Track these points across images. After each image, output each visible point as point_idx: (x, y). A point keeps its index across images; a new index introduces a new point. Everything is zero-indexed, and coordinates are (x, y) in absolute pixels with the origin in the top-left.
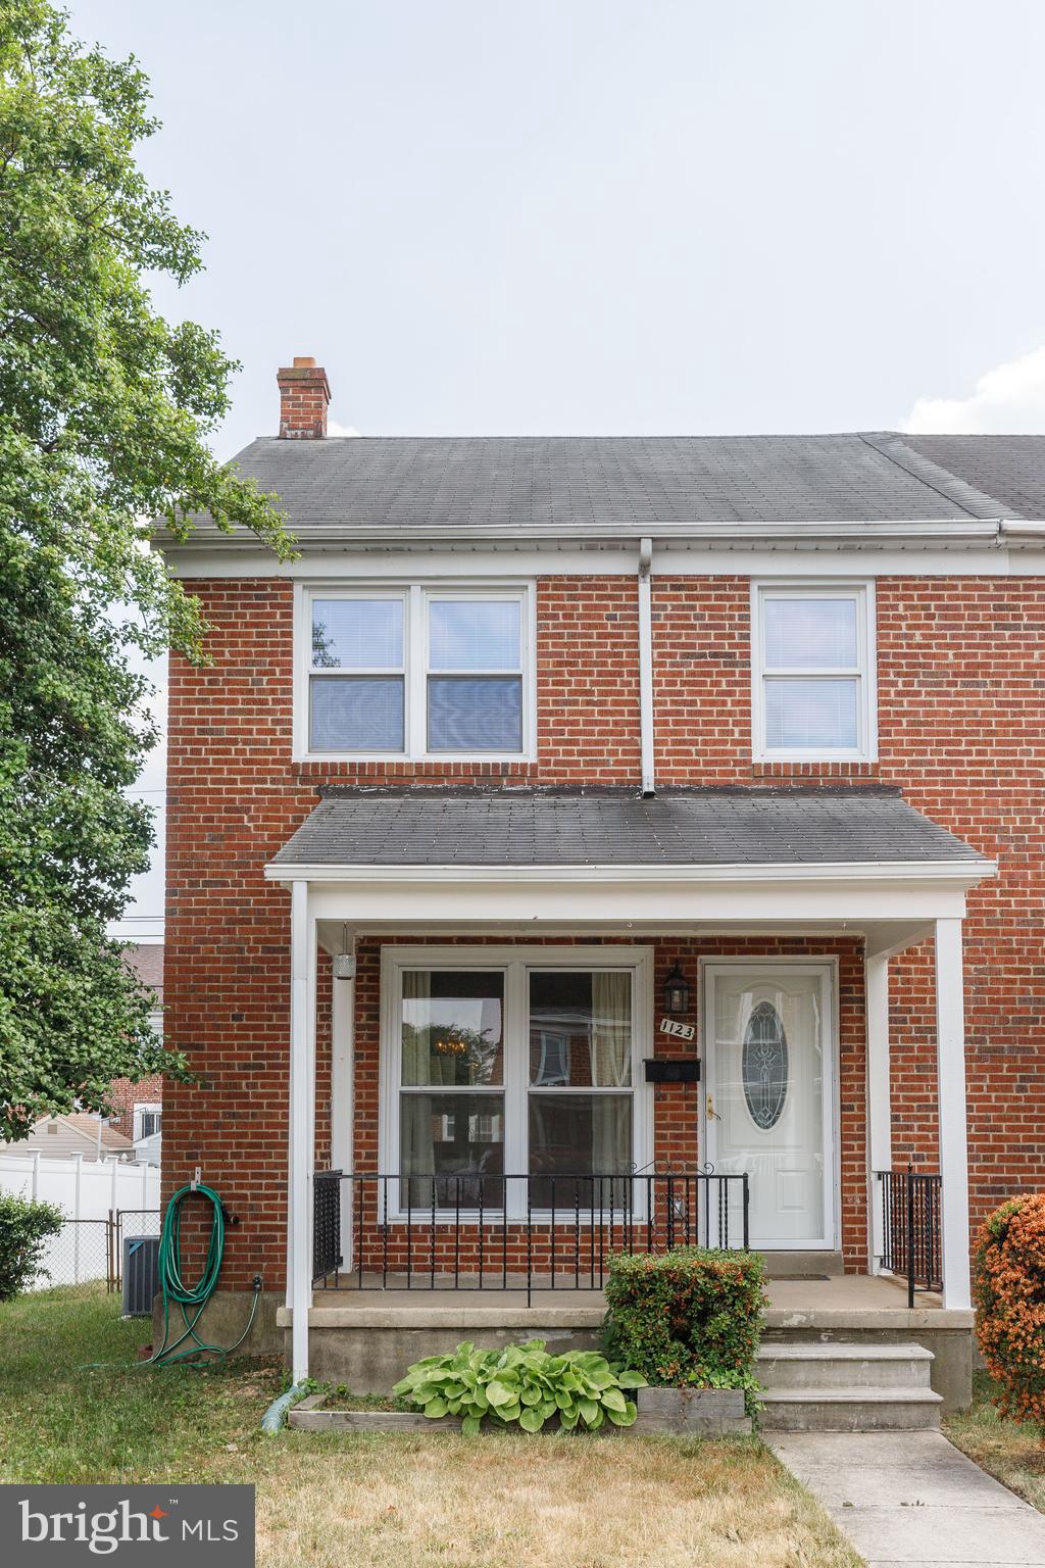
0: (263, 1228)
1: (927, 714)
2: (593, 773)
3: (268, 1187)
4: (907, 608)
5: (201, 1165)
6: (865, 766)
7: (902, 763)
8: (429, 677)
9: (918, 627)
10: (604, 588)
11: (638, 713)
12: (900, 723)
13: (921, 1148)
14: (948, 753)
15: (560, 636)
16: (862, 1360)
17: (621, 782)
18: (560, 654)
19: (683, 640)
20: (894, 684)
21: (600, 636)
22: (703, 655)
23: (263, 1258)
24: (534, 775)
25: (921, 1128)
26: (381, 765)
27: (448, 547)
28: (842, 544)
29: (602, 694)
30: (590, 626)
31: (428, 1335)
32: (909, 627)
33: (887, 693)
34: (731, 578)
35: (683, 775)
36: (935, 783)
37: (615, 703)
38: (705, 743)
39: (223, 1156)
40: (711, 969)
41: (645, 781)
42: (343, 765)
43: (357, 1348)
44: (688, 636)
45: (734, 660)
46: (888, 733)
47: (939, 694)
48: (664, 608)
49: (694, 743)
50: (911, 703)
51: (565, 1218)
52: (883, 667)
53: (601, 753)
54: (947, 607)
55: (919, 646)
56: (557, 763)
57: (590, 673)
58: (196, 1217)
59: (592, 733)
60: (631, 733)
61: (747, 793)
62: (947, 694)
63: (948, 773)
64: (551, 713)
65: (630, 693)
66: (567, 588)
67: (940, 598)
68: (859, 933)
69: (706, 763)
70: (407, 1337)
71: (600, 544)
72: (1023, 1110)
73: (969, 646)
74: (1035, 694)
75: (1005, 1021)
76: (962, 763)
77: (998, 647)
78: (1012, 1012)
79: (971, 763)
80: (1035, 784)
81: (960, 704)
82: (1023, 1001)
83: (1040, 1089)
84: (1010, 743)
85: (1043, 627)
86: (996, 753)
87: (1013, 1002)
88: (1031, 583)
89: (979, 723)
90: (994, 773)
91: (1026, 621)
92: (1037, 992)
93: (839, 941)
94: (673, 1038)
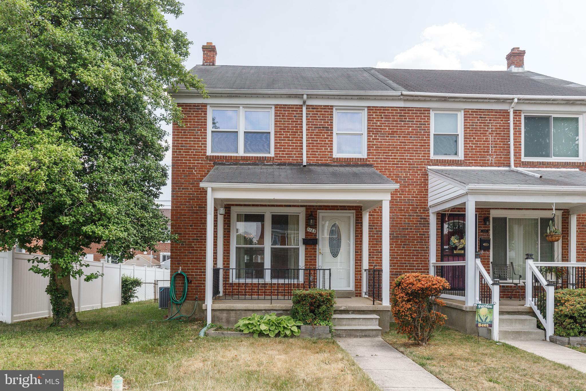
0: (198, 283)
1: (380, 145)
2: (290, 160)
3: (200, 272)
4: (376, 115)
5: (181, 266)
6: (363, 159)
7: (373, 158)
8: (245, 132)
9: (379, 121)
10: (293, 108)
11: (302, 143)
12: (373, 147)
13: (376, 263)
14: (386, 156)
15: (281, 121)
17: (297, 162)
18: (281, 127)
20: (372, 136)
21: (292, 122)
22: (320, 128)
23: (198, 292)
24: (273, 160)
25: (376, 258)
26: (231, 156)
27: (250, 95)
28: (359, 97)
29: (292, 137)
30: (289, 119)
31: (244, 312)
32: (376, 121)
33: (370, 139)
34: (328, 106)
35: (314, 161)
36: (382, 164)
37: (296, 140)
38: (320, 152)
39: (187, 264)
40: (321, 214)
41: (304, 162)
42: (221, 156)
43: (224, 315)
44: (316, 122)
45: (329, 129)
46: (370, 150)
47: (384, 139)
48: (310, 114)
49: (317, 152)
50: (376, 142)
51: (281, 281)
52: (369, 132)
53: (292, 154)
54: (386, 115)
55: (379, 126)
56: (280, 157)
57: (289, 132)
58: (179, 280)
59: (289, 149)
60: (300, 149)
61: (331, 166)
62: (386, 139)
63: (386, 161)
64: (278, 143)
65: (300, 138)
66: (283, 108)
67: (385, 113)
68: (361, 205)
69: (321, 157)
70: (238, 312)
71: (292, 96)
72: (404, 253)
73: (392, 126)
74: (410, 140)
75: (399, 229)
76: (389, 158)
77: (400, 127)
78: (401, 226)
79: (392, 159)
80: (409, 164)
81: (389, 142)
82: (404, 224)
83: (408, 247)
84: (402, 153)
85: (412, 121)
86: (399, 156)
87: (402, 224)
88: (410, 109)
89: (394, 148)
90: (398, 161)
91: (408, 120)
92: (408, 221)
93: (356, 207)
94: (310, 233)
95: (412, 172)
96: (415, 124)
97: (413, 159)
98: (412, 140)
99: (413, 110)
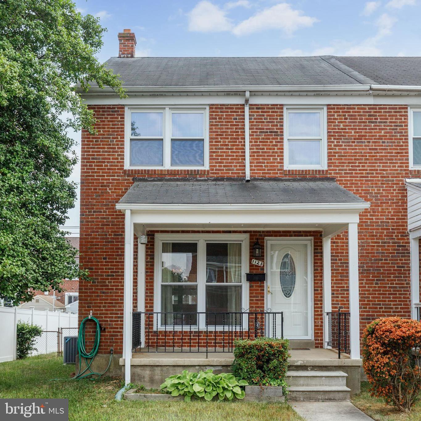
0: (114, 332)
1: (345, 153)
2: (229, 173)
3: (115, 317)
4: (338, 116)
5: (92, 310)
6: (323, 171)
7: (336, 170)
8: (172, 140)
9: (342, 122)
10: (233, 108)
11: (244, 152)
12: (335, 156)
13: (342, 304)
14: (352, 166)
15: (217, 125)
17: (238, 176)
18: (217, 132)
19: (260, 127)
20: (333, 142)
21: (231, 125)
22: (267, 132)
23: (114, 342)
24: (208, 174)
25: (342, 297)
26: (155, 170)
27: (178, 94)
28: (316, 93)
29: (232, 145)
30: (228, 122)
31: (172, 368)
32: (339, 122)
33: (331, 146)
34: (277, 105)
35: (259, 174)
36: (347, 177)
37: (237, 149)
38: (268, 163)
39: (100, 307)
40: (269, 242)
41: (247, 176)
42: (142, 170)
43: (147, 373)
44: (262, 125)
45: (278, 134)
46: (331, 159)
47: (349, 146)
48: (253, 115)
49: (264, 163)
50: (339, 149)
51: (219, 328)
52: (329, 136)
53: (231, 166)
54: (352, 115)
55: (342, 129)
56: (216, 170)
57: (228, 138)
58: (90, 328)
59: (228, 159)
60: (242, 159)
61: (282, 180)
62: (352, 146)
63: (352, 173)
64: (214, 152)
65: (242, 145)
66: (220, 108)
67: (349, 112)
68: (321, 229)
69: (268, 170)
70: (165, 369)
71: (231, 93)
72: (377, 291)
73: (359, 129)
74: (382, 146)
75: (371, 260)
76: (356, 170)
77: (369, 129)
78: (374, 256)
79: (360, 170)
80: (382, 177)
81: (356, 149)
82: (377, 253)
83: (383, 284)
84: (373, 163)
85: (385, 122)
86: (368, 166)
87: (374, 253)
88: (382, 107)
89: (363, 156)
90: (368, 173)
91: (379, 120)
92: (382, 250)
93: (314, 232)
94: (256, 266)
95: (386, 187)
96: (388, 126)
97: (386, 170)
98: (385, 146)
99: (386, 108)
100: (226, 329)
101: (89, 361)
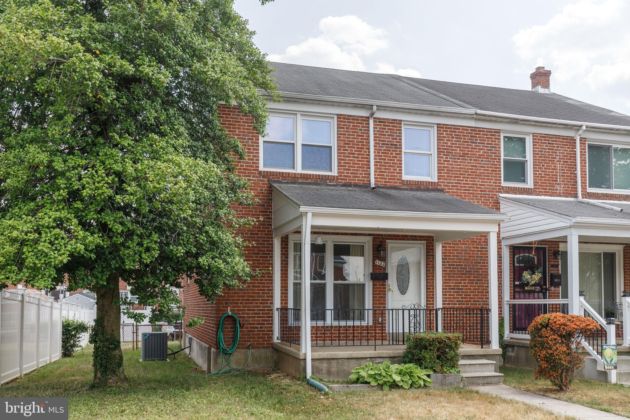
0: (251, 328)
1: (452, 168)
2: (355, 180)
3: (252, 314)
4: (446, 134)
5: (230, 306)
6: (435, 183)
7: (445, 182)
8: (303, 145)
9: (449, 140)
10: (358, 120)
11: (369, 162)
12: (444, 170)
13: (449, 301)
14: (457, 180)
15: (345, 134)
16: (476, 364)
17: (364, 183)
18: (345, 141)
19: (382, 139)
20: (442, 158)
21: (357, 136)
22: (388, 144)
24: (337, 179)
25: (449, 295)
26: (289, 173)
27: (304, 101)
28: (430, 112)
29: (358, 154)
30: (354, 132)
32: (447, 140)
33: (441, 161)
34: (396, 120)
35: (382, 182)
36: (454, 189)
37: (362, 158)
38: (389, 172)
39: (237, 303)
40: (390, 244)
41: (372, 184)
42: (277, 172)
44: (384, 138)
45: (397, 147)
46: (441, 173)
47: (455, 162)
48: (377, 128)
49: (385, 172)
50: (447, 164)
51: (343, 323)
52: (439, 152)
53: (357, 173)
54: (457, 135)
55: (450, 146)
56: (344, 176)
57: (354, 148)
58: (228, 324)
59: (355, 167)
60: (367, 168)
61: (401, 189)
62: (457, 162)
63: (457, 186)
64: (342, 160)
65: (366, 155)
66: (347, 119)
67: (455, 132)
68: (433, 235)
69: (389, 179)
70: (340, 361)
71: (359, 106)
72: (477, 289)
73: (463, 148)
74: (481, 164)
75: (472, 262)
76: (461, 183)
77: (471, 148)
78: (474, 260)
79: (464, 184)
80: (481, 191)
81: (461, 165)
82: (477, 257)
83: (481, 283)
84: (474, 178)
85: (483, 143)
86: (470, 181)
87: (474, 257)
88: (481, 130)
89: (466, 172)
90: (470, 187)
91: (478, 141)
92: (481, 254)
93: (427, 237)
94: (379, 266)
95: (484, 200)
96: (486, 147)
97: (484, 185)
98: (484, 164)
99: (484, 131)
100: (350, 323)
101: (228, 356)
